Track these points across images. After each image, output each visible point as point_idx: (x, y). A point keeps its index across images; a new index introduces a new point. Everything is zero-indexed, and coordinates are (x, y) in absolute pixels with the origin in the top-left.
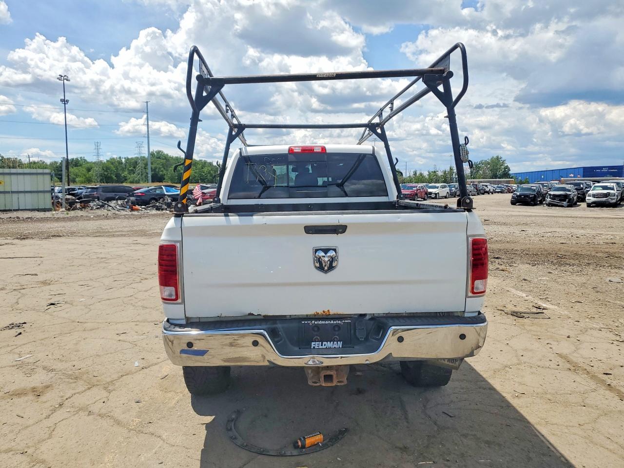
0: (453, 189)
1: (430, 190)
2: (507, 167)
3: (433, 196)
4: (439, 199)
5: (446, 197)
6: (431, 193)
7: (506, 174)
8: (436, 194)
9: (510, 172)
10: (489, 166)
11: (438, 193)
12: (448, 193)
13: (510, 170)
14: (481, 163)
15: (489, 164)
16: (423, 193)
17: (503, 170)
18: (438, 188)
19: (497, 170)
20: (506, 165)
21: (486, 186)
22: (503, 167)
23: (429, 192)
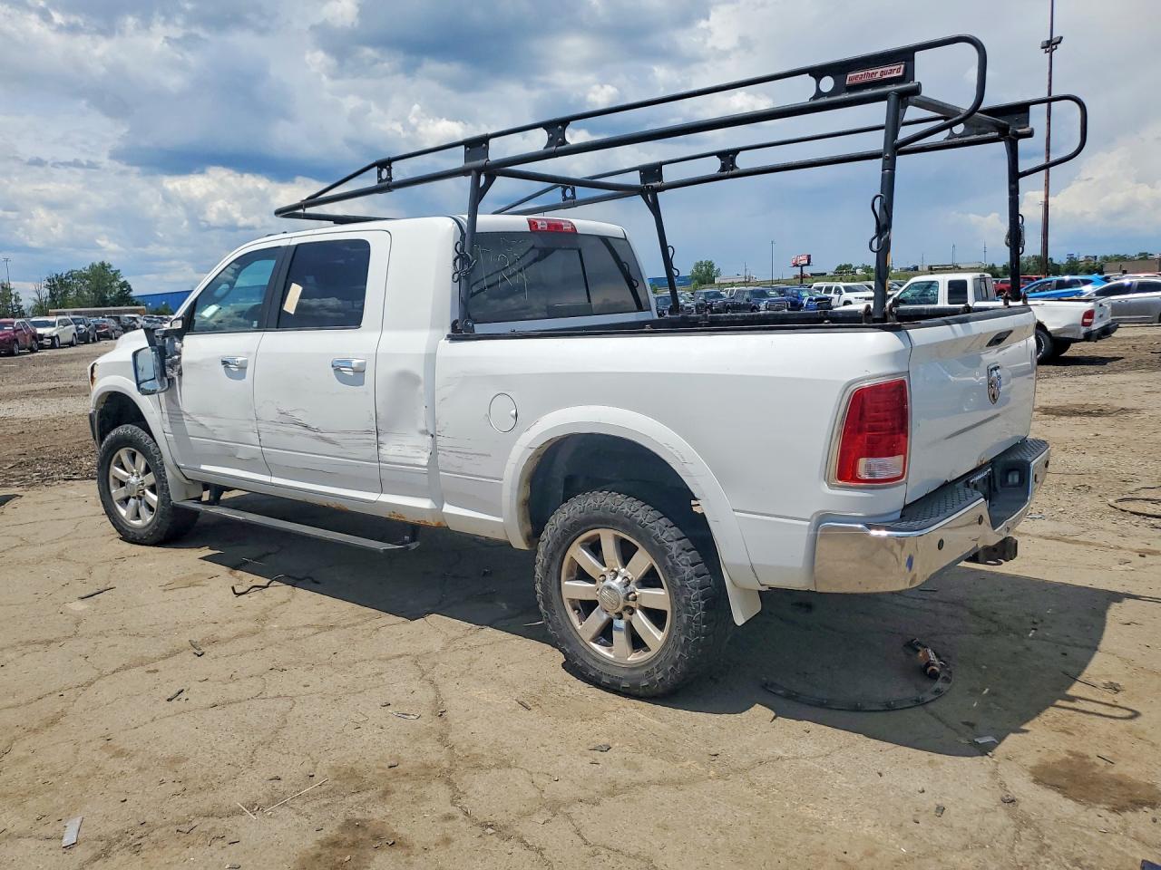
0: (81, 326)
1: (40, 331)
2: (125, 284)
3: (47, 342)
4: (60, 348)
5: (71, 344)
6: (42, 337)
7: (124, 297)
8: (52, 338)
9: (133, 294)
10: (87, 282)
11: (57, 336)
12: (74, 334)
13: (131, 290)
14: (71, 275)
15: (87, 277)
16: (28, 337)
17: (118, 290)
18: (53, 325)
19: (106, 289)
20: (122, 280)
21: (134, 319)
22: (115, 284)
23: (40, 335)
